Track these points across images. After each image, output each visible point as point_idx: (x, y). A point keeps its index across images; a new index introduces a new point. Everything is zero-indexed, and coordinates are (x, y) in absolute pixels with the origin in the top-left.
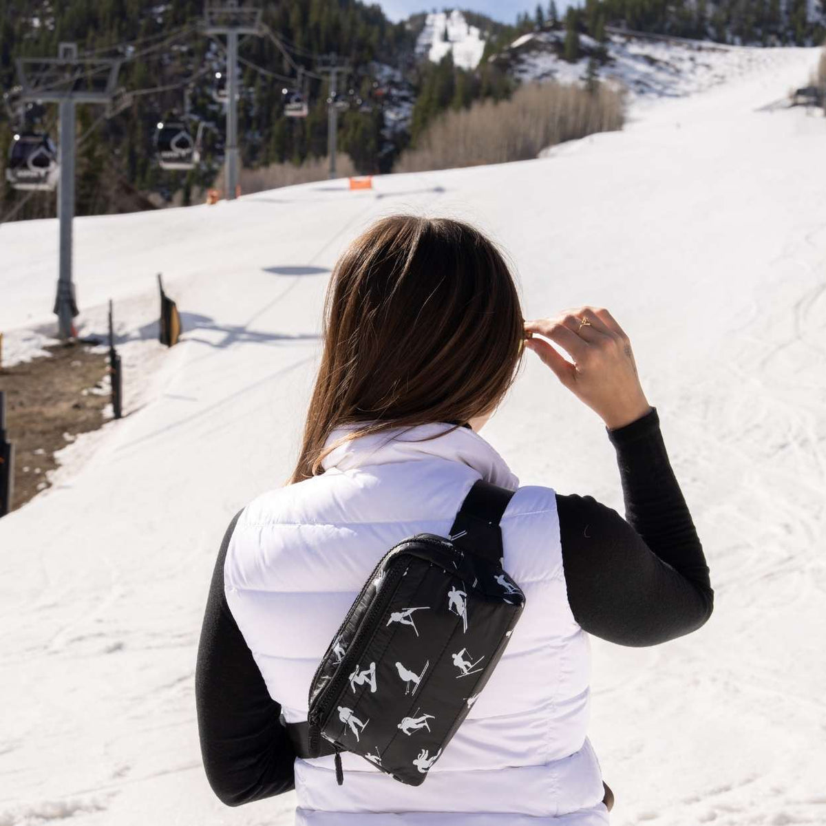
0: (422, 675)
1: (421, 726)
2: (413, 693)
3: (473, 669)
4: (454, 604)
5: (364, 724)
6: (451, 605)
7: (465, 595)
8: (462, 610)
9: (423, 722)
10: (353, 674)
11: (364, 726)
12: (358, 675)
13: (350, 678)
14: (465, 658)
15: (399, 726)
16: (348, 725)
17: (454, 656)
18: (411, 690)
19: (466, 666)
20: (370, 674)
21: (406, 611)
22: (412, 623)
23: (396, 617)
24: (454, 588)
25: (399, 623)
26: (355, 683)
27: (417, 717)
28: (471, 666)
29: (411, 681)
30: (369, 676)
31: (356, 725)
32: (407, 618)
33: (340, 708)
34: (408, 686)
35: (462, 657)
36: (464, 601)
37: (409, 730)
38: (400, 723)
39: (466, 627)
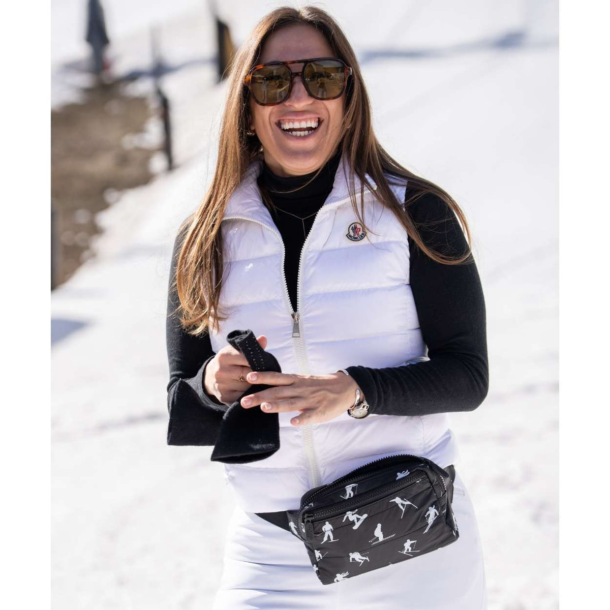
0: (386, 539)
1: (360, 561)
2: (374, 543)
3: (409, 553)
4: (429, 514)
5: (333, 540)
6: (427, 514)
7: (438, 514)
8: (431, 521)
9: (362, 560)
10: (350, 512)
11: (332, 541)
12: (353, 515)
13: (347, 513)
14: (412, 545)
15: (350, 554)
16: (324, 533)
17: (408, 541)
18: (374, 541)
19: (408, 549)
20: (360, 519)
21: (406, 501)
22: (404, 510)
23: (398, 500)
24: (434, 507)
25: (397, 504)
26: (348, 517)
27: (363, 556)
28: (410, 551)
29: (378, 538)
30: (358, 519)
31: (329, 537)
32: (402, 505)
33: (327, 523)
34: (375, 538)
35: (411, 544)
36: (435, 517)
37: (353, 559)
38: (353, 553)
39: (426, 531)
